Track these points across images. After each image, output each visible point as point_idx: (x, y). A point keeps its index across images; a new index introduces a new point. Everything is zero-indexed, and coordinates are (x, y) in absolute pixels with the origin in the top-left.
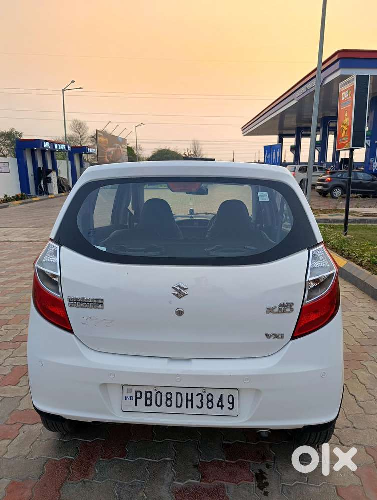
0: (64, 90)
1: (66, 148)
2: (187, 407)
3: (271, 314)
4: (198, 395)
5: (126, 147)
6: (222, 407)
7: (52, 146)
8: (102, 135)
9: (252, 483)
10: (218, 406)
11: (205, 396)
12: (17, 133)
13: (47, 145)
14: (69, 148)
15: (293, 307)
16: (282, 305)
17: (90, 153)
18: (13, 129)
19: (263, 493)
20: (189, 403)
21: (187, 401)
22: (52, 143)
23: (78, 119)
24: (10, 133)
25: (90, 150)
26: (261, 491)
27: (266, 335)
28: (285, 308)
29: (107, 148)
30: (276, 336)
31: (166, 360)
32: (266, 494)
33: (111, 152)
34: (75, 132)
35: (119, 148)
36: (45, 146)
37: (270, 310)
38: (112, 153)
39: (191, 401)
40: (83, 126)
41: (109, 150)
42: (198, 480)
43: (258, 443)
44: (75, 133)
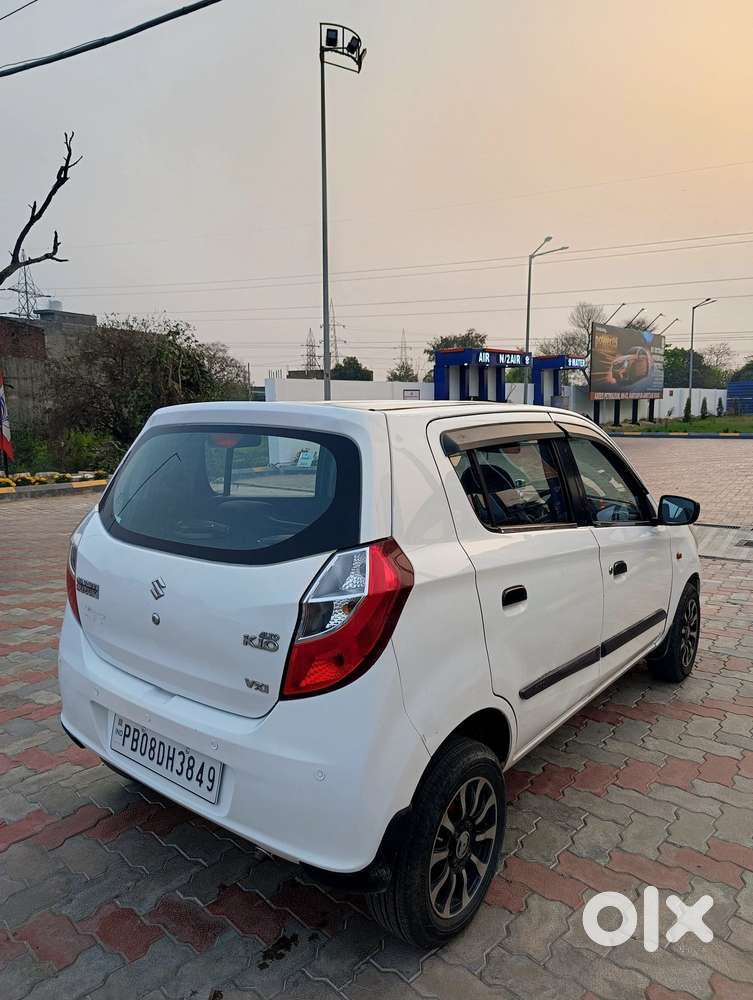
0: (532, 257)
1: (523, 360)
2: (167, 767)
3: (249, 646)
4: (180, 754)
5: (662, 352)
6: (201, 782)
7: (495, 358)
8: (604, 330)
9: (264, 944)
10: (197, 779)
11: (187, 757)
12: (478, 336)
13: (485, 358)
14: (527, 359)
15: (279, 642)
16: (263, 635)
17: (574, 369)
18: (472, 330)
19: (261, 963)
20: (170, 762)
21: (169, 758)
22: (495, 354)
23: (588, 302)
24: (468, 336)
25: (574, 362)
26: (261, 958)
27: (247, 680)
28: (267, 641)
29: (614, 355)
30: (259, 687)
31: (151, 688)
32: (263, 966)
33: (623, 363)
34: (579, 326)
35: (645, 354)
36: (480, 359)
37: (248, 640)
38: (626, 365)
39: (172, 759)
40: (596, 315)
41: (620, 359)
42: (204, 904)
43: (343, 902)
44: (578, 329)
